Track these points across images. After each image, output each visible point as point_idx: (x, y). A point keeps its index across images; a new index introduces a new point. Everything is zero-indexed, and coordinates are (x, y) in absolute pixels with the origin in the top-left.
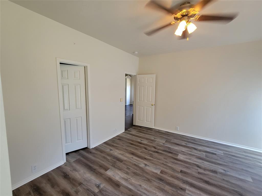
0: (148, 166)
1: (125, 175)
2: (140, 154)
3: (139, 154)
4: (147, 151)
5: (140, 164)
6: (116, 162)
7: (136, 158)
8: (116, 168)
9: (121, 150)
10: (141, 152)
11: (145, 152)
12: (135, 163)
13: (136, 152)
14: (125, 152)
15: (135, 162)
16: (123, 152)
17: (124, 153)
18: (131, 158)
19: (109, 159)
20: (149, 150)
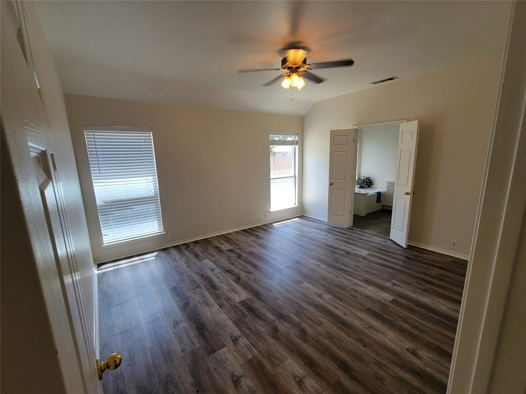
0: (316, 294)
1: (358, 289)
2: (325, 321)
3: (327, 320)
4: (303, 325)
5: (330, 299)
6: (381, 311)
7: (336, 311)
8: (377, 301)
9: (378, 343)
10: (319, 324)
11: (310, 322)
12: (340, 302)
13: (334, 328)
14: (364, 333)
15: (340, 305)
16: (371, 335)
17: (367, 331)
18: (347, 313)
19: (402, 321)
20: (296, 325)
